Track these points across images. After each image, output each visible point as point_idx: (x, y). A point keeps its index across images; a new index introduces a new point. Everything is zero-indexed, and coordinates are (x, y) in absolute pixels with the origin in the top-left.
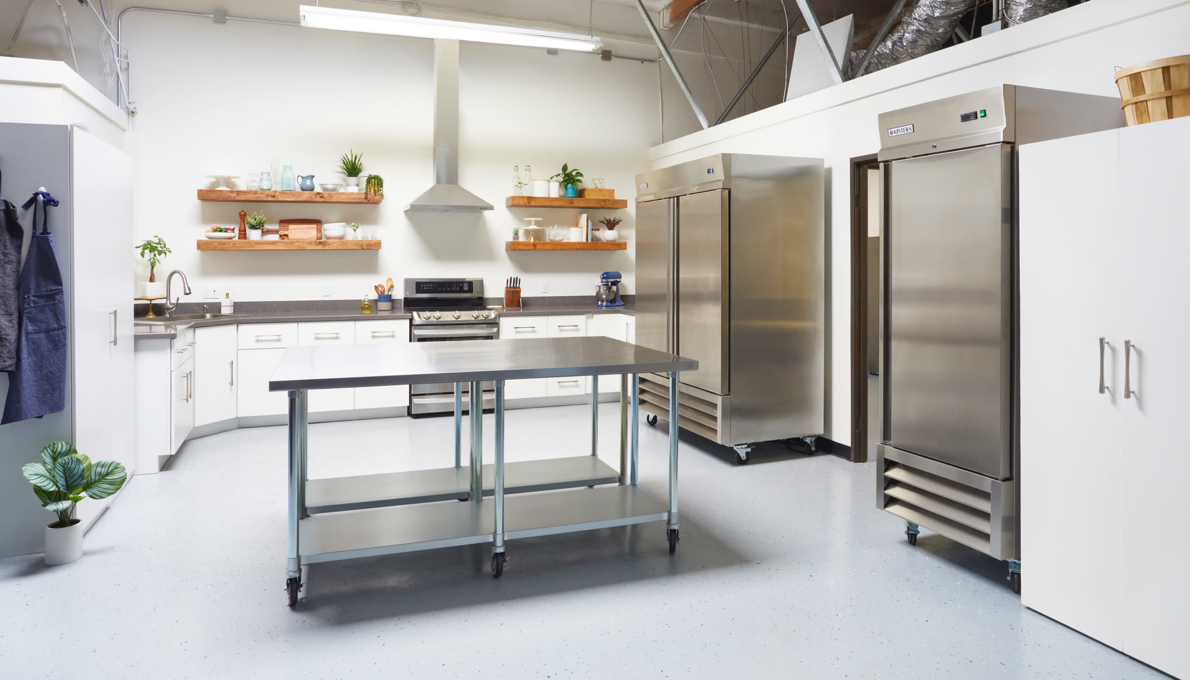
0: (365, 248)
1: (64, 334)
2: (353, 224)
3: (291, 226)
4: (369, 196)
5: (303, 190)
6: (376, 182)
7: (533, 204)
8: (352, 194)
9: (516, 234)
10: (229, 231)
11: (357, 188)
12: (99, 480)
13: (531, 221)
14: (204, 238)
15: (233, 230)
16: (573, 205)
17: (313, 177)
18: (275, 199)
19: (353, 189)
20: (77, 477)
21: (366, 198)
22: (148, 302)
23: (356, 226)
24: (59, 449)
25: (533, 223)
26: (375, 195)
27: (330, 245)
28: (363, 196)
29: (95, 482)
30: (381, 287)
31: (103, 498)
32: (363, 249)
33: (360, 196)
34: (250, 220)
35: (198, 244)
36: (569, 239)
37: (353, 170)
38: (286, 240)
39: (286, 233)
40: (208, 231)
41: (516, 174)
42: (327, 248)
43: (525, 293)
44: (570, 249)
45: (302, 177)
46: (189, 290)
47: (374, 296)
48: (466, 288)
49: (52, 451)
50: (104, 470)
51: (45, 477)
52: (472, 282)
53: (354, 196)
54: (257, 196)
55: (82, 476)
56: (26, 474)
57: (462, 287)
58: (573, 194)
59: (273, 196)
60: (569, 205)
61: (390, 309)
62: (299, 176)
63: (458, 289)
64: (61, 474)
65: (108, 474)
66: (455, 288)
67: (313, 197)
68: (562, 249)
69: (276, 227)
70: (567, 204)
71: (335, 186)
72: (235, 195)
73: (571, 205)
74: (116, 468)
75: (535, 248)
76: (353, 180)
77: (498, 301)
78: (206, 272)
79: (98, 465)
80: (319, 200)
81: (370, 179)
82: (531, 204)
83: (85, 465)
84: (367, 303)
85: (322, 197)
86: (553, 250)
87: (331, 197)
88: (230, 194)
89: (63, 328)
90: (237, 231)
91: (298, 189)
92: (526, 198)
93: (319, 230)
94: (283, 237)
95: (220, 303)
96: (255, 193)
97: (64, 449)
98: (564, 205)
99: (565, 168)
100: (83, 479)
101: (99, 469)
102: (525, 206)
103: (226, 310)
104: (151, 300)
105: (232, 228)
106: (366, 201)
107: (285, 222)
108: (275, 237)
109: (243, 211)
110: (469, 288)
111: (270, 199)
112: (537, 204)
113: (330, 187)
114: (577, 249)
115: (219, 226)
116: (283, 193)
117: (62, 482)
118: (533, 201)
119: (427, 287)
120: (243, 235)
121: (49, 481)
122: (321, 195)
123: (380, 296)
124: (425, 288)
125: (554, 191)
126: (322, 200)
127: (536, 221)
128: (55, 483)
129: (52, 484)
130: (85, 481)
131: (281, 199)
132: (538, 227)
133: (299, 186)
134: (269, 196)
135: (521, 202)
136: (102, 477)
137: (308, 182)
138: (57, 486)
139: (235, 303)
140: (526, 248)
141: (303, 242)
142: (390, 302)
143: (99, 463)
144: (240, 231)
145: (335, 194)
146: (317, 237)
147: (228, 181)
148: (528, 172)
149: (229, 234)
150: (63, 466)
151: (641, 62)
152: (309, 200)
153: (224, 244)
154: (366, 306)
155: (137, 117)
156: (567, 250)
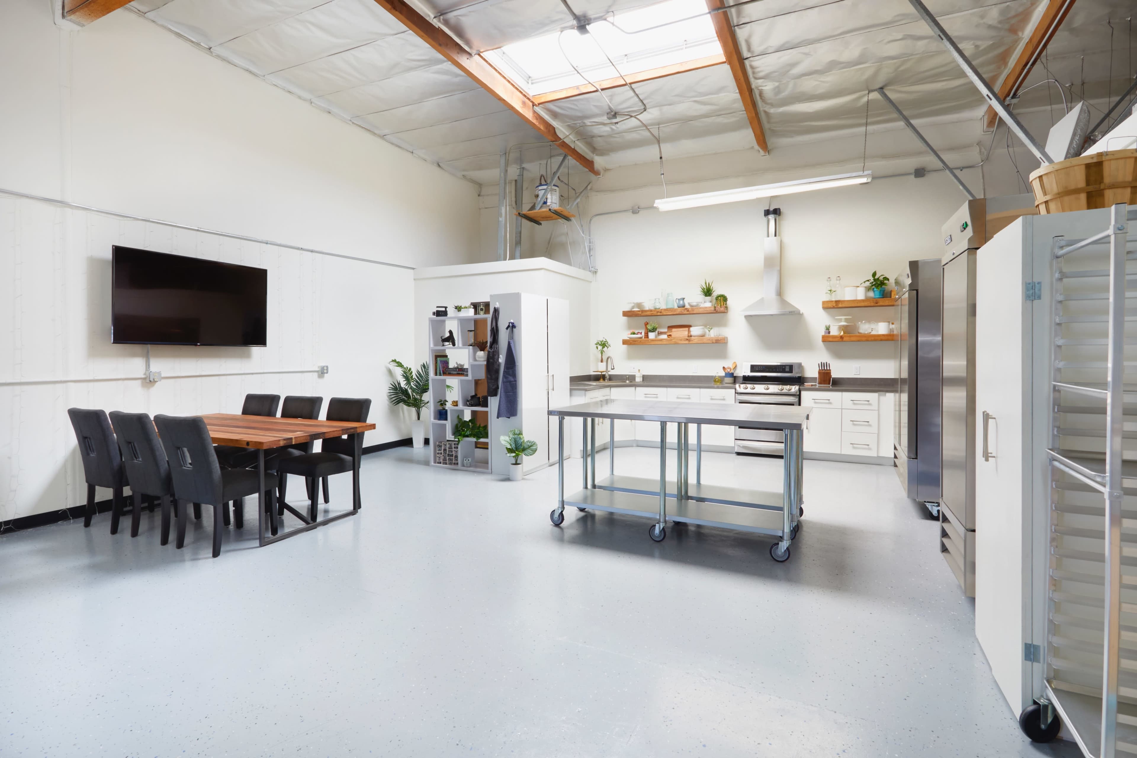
0: (714, 342)
1: (516, 384)
2: (708, 327)
3: (674, 330)
4: (717, 308)
5: (679, 307)
6: (723, 299)
7: (840, 306)
8: (706, 308)
9: (828, 329)
10: (639, 334)
11: (710, 303)
12: (528, 448)
13: (841, 319)
14: (626, 338)
15: (641, 333)
16: (878, 304)
17: (684, 299)
18: (661, 314)
19: (708, 305)
20: (519, 445)
21: (715, 310)
22: (600, 373)
23: (710, 328)
24: (516, 432)
25: (843, 320)
26: (721, 307)
27: (693, 340)
28: (713, 309)
29: (527, 449)
30: (728, 369)
31: (528, 456)
32: (713, 343)
33: (711, 309)
34: (649, 327)
35: (623, 342)
36: (878, 331)
37: (708, 292)
38: (670, 338)
39: (670, 334)
40: (628, 334)
41: (829, 284)
42: (691, 342)
43: (834, 375)
44: (875, 340)
45: (678, 299)
46: (614, 367)
47: (723, 374)
48: (787, 369)
49: (514, 433)
50: (530, 444)
51: (508, 442)
52: (792, 366)
53: (708, 309)
54: (652, 313)
55: (521, 445)
56: (501, 439)
57: (785, 369)
58: (880, 296)
59: (661, 312)
60: (874, 305)
61: (733, 382)
62: (676, 299)
63: (781, 370)
64: (514, 442)
65: (531, 446)
66: (779, 369)
67: (683, 311)
68: (867, 341)
69: (666, 330)
70: (872, 304)
71: (697, 303)
72: (641, 313)
73: (876, 305)
74: (534, 444)
75: (842, 340)
76: (708, 298)
77: (813, 379)
78: (630, 357)
79: (528, 441)
80: (686, 313)
81: (717, 298)
82: (838, 306)
83: (522, 441)
84: (717, 378)
85: (688, 311)
86: (858, 341)
87: (693, 310)
88: (638, 313)
89: (516, 381)
90: (643, 334)
91: (676, 307)
92: (834, 302)
93: (689, 331)
94: (669, 336)
95: (635, 375)
96: (651, 311)
97: (518, 433)
98: (869, 305)
99: (874, 274)
100: (522, 446)
101: (528, 443)
102: (834, 308)
103: (639, 379)
104: (602, 372)
105: (640, 332)
106: (715, 312)
107: (670, 327)
108: (664, 337)
109: (646, 322)
110: (790, 370)
111: (659, 314)
112: (844, 305)
113: (695, 304)
114: (881, 340)
115: (634, 331)
116: (665, 310)
117: (513, 446)
118: (841, 304)
119: (758, 368)
120: (647, 336)
121: (508, 444)
122: (687, 310)
123: (726, 374)
124: (757, 369)
125: (860, 294)
126: (688, 313)
127: (846, 319)
128: (511, 445)
129: (510, 445)
130: (522, 447)
131: (665, 314)
132: (848, 323)
133: (677, 305)
134: (658, 312)
135: (830, 305)
136: (530, 447)
137: (681, 302)
138: (511, 447)
139: (643, 375)
140: (834, 340)
141: (677, 339)
142: (733, 377)
143: (529, 441)
144: (645, 333)
145: (696, 309)
146: (688, 336)
147: (639, 305)
148: (838, 281)
149: (639, 336)
150: (514, 439)
151: (960, 170)
152: (681, 313)
153: (635, 341)
154: (717, 380)
155: (598, 274)
156: (872, 341)
